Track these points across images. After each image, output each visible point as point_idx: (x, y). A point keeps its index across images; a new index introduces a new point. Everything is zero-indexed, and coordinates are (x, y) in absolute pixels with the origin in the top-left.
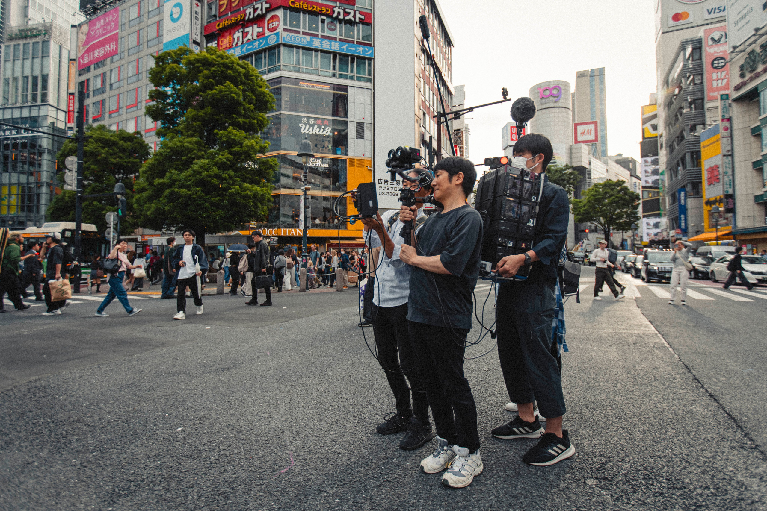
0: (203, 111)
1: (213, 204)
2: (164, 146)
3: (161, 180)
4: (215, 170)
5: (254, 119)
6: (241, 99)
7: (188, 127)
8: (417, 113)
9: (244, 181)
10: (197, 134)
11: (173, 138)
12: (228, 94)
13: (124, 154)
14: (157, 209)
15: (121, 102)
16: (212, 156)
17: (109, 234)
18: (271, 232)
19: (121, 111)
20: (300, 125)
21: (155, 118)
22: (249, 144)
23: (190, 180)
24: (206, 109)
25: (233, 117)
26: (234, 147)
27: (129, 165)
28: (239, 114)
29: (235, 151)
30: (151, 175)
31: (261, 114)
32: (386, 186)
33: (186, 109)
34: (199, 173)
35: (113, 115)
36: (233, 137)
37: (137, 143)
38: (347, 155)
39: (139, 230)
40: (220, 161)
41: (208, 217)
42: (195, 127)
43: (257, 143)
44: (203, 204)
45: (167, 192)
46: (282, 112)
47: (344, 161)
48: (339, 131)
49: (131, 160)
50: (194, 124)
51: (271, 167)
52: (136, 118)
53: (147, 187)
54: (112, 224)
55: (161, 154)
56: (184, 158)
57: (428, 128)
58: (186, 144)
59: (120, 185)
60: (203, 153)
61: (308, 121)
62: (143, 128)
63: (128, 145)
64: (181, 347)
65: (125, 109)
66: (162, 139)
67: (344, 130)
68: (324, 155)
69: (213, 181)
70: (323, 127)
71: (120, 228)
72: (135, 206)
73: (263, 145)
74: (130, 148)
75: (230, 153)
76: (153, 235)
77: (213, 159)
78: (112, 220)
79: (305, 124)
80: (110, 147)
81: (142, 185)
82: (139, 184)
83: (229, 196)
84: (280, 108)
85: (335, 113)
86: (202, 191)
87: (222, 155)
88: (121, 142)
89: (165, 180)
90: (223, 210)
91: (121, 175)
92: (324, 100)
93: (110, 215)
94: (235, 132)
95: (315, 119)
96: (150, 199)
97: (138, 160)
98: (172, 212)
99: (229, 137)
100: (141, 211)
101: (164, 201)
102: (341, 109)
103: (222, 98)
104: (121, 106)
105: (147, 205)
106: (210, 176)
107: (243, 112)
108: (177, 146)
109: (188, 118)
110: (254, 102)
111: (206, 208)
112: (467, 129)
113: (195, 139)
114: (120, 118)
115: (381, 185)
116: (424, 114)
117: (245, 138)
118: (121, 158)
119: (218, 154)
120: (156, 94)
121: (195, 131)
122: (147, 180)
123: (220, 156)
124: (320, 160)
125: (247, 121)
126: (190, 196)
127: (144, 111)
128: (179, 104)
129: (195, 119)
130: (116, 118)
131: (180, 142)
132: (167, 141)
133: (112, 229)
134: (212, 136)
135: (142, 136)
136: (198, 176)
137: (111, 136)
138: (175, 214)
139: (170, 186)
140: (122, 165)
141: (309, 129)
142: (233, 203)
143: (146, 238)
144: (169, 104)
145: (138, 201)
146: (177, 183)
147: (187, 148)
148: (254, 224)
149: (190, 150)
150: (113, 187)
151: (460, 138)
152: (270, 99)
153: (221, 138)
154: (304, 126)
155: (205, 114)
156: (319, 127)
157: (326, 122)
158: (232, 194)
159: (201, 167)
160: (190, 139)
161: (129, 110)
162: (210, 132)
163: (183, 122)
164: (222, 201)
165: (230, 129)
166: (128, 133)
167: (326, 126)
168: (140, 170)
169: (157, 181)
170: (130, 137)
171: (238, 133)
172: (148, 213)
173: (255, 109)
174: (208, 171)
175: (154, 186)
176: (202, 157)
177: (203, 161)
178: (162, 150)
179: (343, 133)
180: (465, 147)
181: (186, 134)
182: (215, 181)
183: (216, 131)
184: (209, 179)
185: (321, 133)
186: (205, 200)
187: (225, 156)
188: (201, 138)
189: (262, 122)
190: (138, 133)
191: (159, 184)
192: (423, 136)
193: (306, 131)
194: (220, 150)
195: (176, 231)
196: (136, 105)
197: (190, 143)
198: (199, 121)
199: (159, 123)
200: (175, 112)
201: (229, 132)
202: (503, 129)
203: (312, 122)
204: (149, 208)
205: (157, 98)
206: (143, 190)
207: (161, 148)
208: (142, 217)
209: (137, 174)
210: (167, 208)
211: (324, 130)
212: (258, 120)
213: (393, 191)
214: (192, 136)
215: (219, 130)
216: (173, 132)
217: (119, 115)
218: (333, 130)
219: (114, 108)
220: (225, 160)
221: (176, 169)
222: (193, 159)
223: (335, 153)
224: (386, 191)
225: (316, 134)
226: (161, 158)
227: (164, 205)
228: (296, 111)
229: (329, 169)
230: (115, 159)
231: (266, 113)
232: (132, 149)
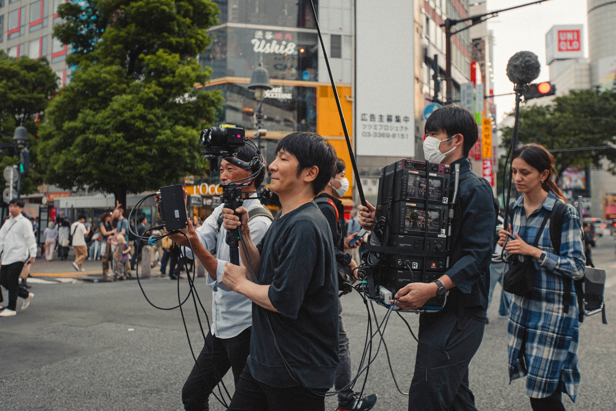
0: (125, 30)
1: (137, 155)
2: (75, 78)
3: (72, 124)
4: (140, 109)
5: (191, 37)
6: (174, 11)
7: (107, 52)
8: (417, 19)
9: (176, 123)
10: (117, 61)
11: (86, 67)
12: (157, 7)
13: (26, 88)
14: (66, 162)
15: (23, 18)
16: (136, 91)
17: (7, 195)
18: (213, 190)
19: (22, 29)
20: (253, 41)
21: (65, 41)
22: (183, 73)
23: (108, 123)
24: (129, 27)
25: (163, 36)
26: (164, 77)
27: (33, 101)
28: (171, 32)
29: (166, 82)
30: (59, 116)
31: (200, 31)
32: (372, 123)
33: (105, 28)
34: (121, 114)
35: (13, 36)
36: (163, 64)
37: (42, 72)
38: (317, 80)
39: (44, 188)
40: (146, 96)
41: (131, 172)
42: (114, 52)
43: (194, 70)
44: (125, 155)
45: (79, 139)
46: (229, 24)
47: (313, 90)
48: (307, 48)
49: (35, 95)
50: (115, 47)
51: (213, 104)
52: (41, 39)
53: (55, 133)
54: (12, 182)
55: (72, 89)
56: (101, 93)
57: (432, 39)
58: (103, 75)
59: (22, 130)
60: (125, 86)
61: (264, 35)
62: (50, 52)
63: (31, 76)
64: (98, 357)
65: (27, 27)
66: (73, 68)
67: (313, 46)
68: (286, 82)
69: (137, 124)
70: (284, 43)
71: (21, 185)
72: (40, 158)
73: (202, 73)
74: (34, 79)
75: (159, 84)
76: (60, 194)
77: (137, 93)
78: (12, 176)
79: (260, 40)
80: (9, 79)
81: (49, 130)
82: (44, 128)
83: (157, 144)
84: (225, 20)
85: (301, 23)
86: (124, 137)
87: (149, 88)
88: (23, 72)
89: (77, 123)
90: (150, 162)
91: (22, 116)
92: (286, 6)
93: (9, 171)
94: (166, 56)
95: (274, 32)
96: (59, 148)
97: (43, 95)
98: (85, 167)
99: (158, 64)
100: (47, 164)
101: (76, 152)
102: (309, 17)
103: (150, 12)
104: (22, 23)
105: (55, 156)
106: (133, 117)
107: (176, 29)
108: (93, 78)
109: (106, 40)
110: (191, 14)
111: (128, 159)
112: (491, 38)
113: (115, 68)
114: (22, 40)
115: (364, 123)
116: (427, 20)
117: (179, 63)
118: (23, 93)
119: (145, 87)
120: (66, 9)
121: (115, 57)
122: (55, 122)
123: (146, 90)
124: (280, 90)
125: (182, 40)
126: (108, 145)
127: (50, 30)
128: (95, 22)
129: (115, 40)
130: (16, 40)
131: (96, 72)
132: (80, 72)
133: (11, 189)
134: (137, 62)
135: (48, 63)
136: (119, 117)
137: (11, 65)
138: (88, 169)
139: (82, 131)
140: (23, 101)
141: (264, 47)
142: (163, 152)
143: (52, 196)
144: (82, 22)
145: (43, 151)
146: (92, 127)
147: (105, 81)
148: (191, 180)
149: (108, 83)
150: (13, 130)
151: (480, 50)
152: (213, 10)
153: (148, 65)
154: (258, 43)
155: (128, 33)
156: (279, 43)
157: (288, 36)
158: (161, 142)
159: (123, 105)
160: (108, 68)
161: (33, 29)
162: (134, 56)
163: (101, 44)
164: (151, 150)
165: (160, 52)
166: (32, 60)
167: (288, 41)
168: (47, 110)
169: (67, 125)
170: (34, 65)
171: (170, 57)
172: (56, 168)
173: (192, 23)
174: (131, 110)
175: (64, 131)
176: (124, 92)
177: (124, 96)
178: (73, 84)
179: (312, 50)
180: (488, 64)
181: (104, 61)
182: (139, 124)
183: (141, 56)
184: (132, 121)
185: (282, 51)
186: (126, 149)
187: (152, 90)
188: (123, 65)
189: (202, 42)
190: (43, 59)
191: (69, 129)
192: (425, 50)
193: (261, 50)
194: (147, 81)
195: (90, 190)
196: (41, 21)
197: (109, 73)
198: (120, 43)
199: (70, 46)
200: (91, 31)
201: (159, 57)
202: (547, 35)
203: (269, 36)
204: (57, 161)
205: (68, 15)
206: (49, 136)
207: (72, 80)
208: (48, 172)
209: (42, 113)
210: (79, 160)
211: (286, 46)
212: (197, 39)
213: (382, 131)
214: (111, 63)
215: (146, 54)
216: (87, 59)
217: (20, 36)
218: (299, 47)
219: (14, 26)
220: (152, 95)
221: (90, 108)
222: (113, 94)
223: (300, 78)
224: (372, 131)
225: (274, 54)
226: (72, 94)
227: (76, 156)
228: (247, 21)
229: (293, 101)
230: (14, 94)
231: (206, 28)
232: (36, 80)
